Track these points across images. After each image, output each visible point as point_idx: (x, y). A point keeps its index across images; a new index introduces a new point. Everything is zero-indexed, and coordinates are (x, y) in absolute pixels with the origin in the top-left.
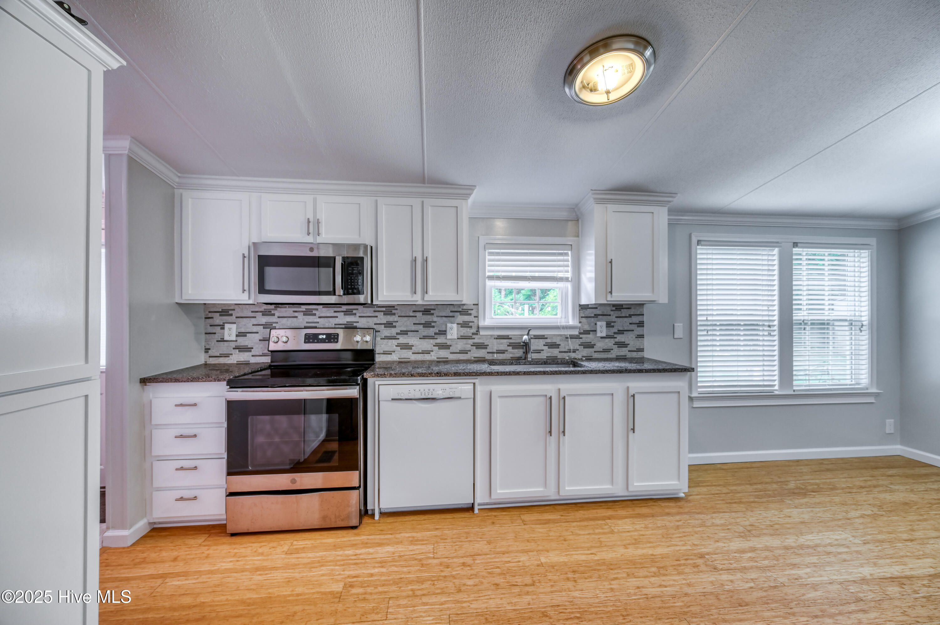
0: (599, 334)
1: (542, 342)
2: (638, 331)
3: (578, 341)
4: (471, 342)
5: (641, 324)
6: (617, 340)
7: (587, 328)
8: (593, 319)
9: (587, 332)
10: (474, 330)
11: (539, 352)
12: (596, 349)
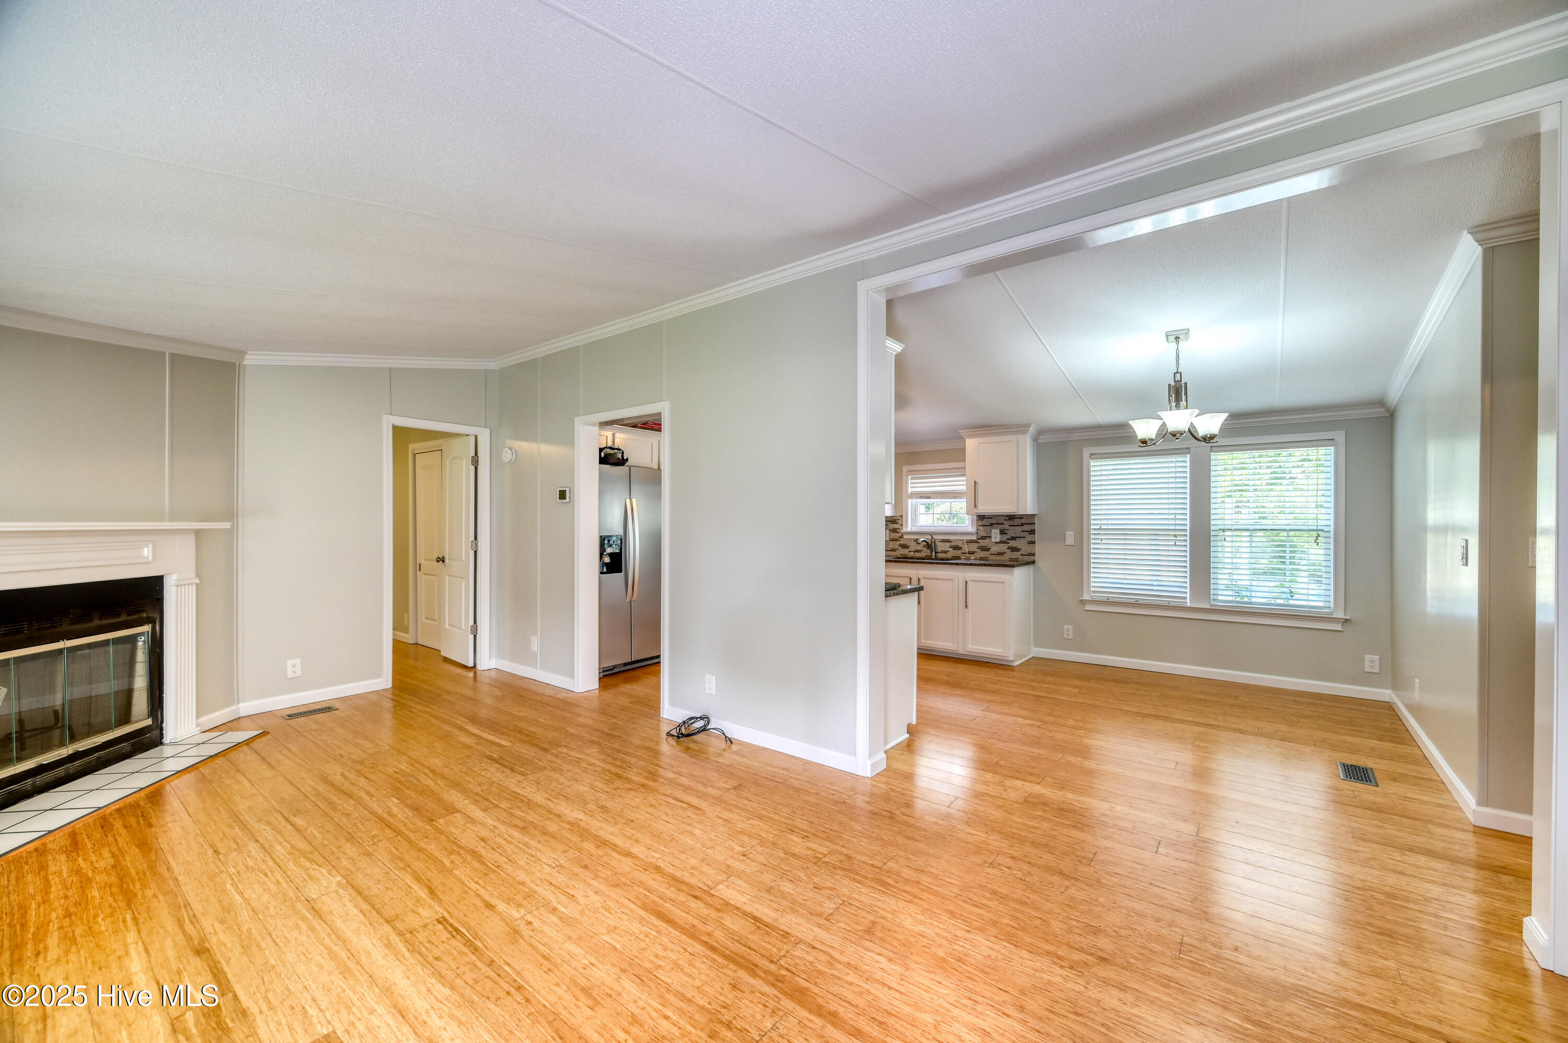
0: (993, 540)
1: (948, 545)
2: (1030, 538)
3: (976, 545)
4: (898, 543)
5: (1032, 532)
6: (1010, 545)
7: (983, 534)
8: (988, 527)
9: (984, 538)
10: (900, 535)
11: (946, 552)
12: (992, 551)
